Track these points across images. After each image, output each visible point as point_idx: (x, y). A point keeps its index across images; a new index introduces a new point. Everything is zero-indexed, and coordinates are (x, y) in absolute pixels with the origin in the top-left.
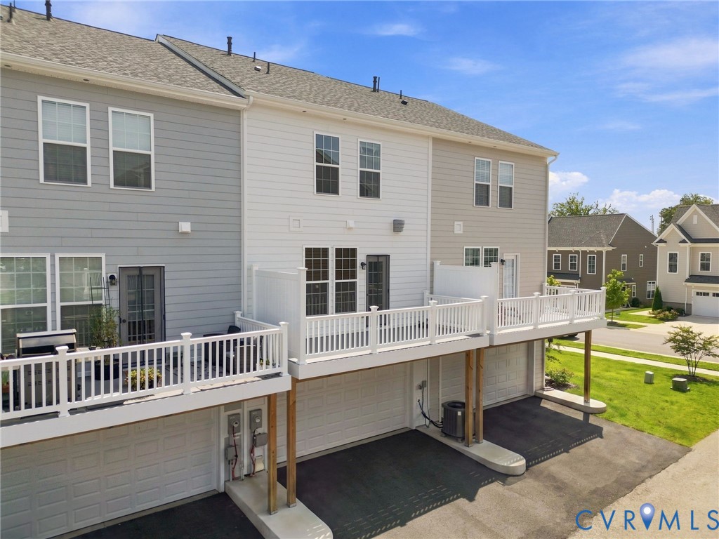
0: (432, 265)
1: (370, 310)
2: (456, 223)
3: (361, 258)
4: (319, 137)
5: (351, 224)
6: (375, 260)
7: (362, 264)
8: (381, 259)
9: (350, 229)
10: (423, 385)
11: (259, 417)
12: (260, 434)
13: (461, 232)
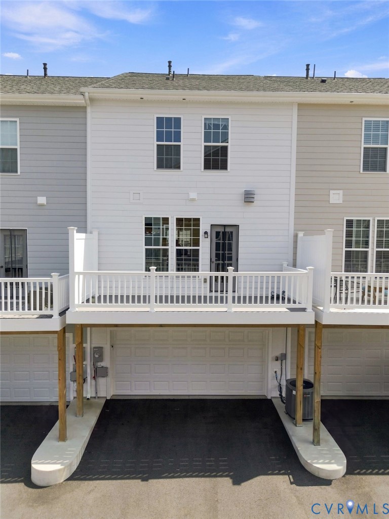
0: (296, 236)
1: (149, 270)
2: (332, 192)
3: (204, 227)
4: (160, 120)
5: (193, 195)
6: (221, 230)
7: (206, 233)
9: (193, 200)
10: (282, 358)
11: (98, 353)
12: (103, 367)
13: (340, 201)
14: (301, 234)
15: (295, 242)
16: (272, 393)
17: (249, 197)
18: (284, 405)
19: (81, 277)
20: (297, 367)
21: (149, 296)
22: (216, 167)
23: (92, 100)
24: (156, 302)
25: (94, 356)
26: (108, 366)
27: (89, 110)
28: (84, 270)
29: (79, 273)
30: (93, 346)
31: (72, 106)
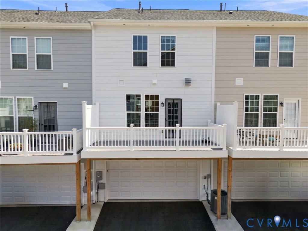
0: (216, 105)
1: (129, 126)
2: (237, 79)
3: (161, 100)
5: (155, 81)
6: (171, 101)
7: (163, 104)
8: (176, 101)
9: (155, 84)
10: (208, 177)
11: (100, 175)
12: (102, 183)
13: (242, 84)
14: (218, 104)
15: (215, 108)
16: (202, 198)
17: (187, 82)
18: (210, 205)
19: (90, 130)
20: (218, 183)
21: (130, 141)
22: (168, 65)
23: (95, 26)
24: (134, 145)
25: (97, 177)
26: (106, 183)
27: (93, 32)
28: (91, 127)
29: (88, 129)
30: (96, 170)
31: (83, 30)
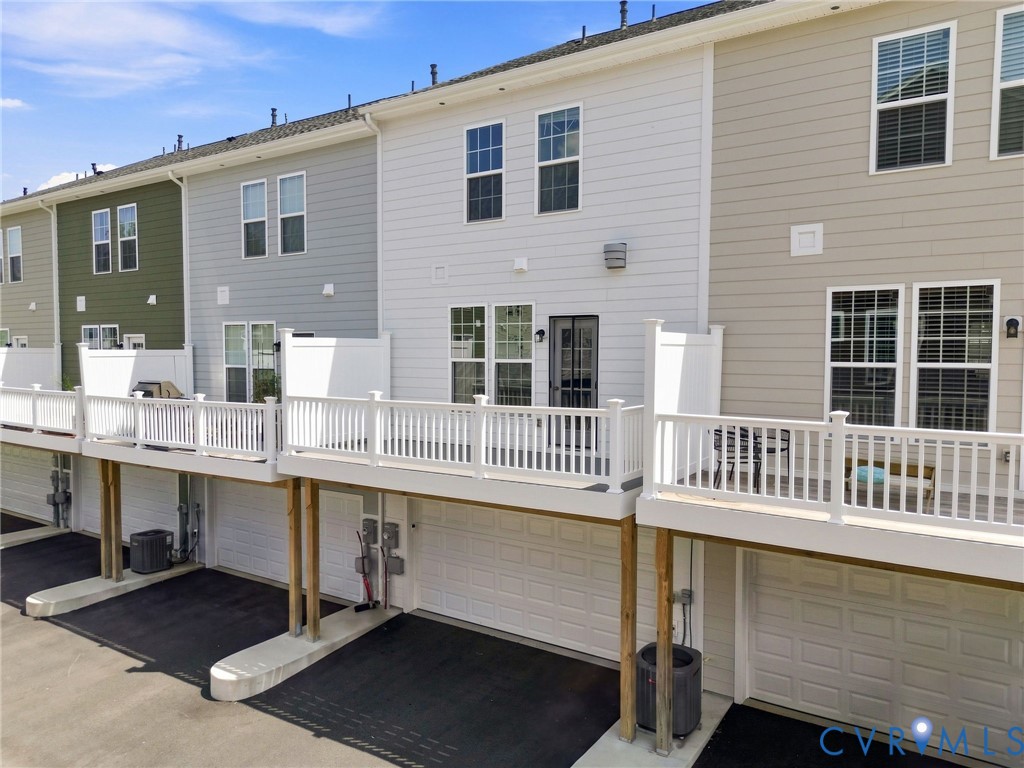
2: (795, 230)
3: (539, 321)
5: (522, 263)
6: (568, 325)
7: (541, 333)
8: (580, 325)
9: (520, 271)
10: (683, 599)
11: (389, 532)
12: (398, 558)
13: (819, 250)
17: (615, 258)
22: (560, 207)
23: (381, 124)
26: (405, 558)
27: (379, 139)
31: (359, 140)
